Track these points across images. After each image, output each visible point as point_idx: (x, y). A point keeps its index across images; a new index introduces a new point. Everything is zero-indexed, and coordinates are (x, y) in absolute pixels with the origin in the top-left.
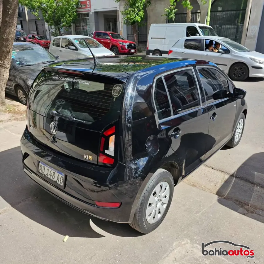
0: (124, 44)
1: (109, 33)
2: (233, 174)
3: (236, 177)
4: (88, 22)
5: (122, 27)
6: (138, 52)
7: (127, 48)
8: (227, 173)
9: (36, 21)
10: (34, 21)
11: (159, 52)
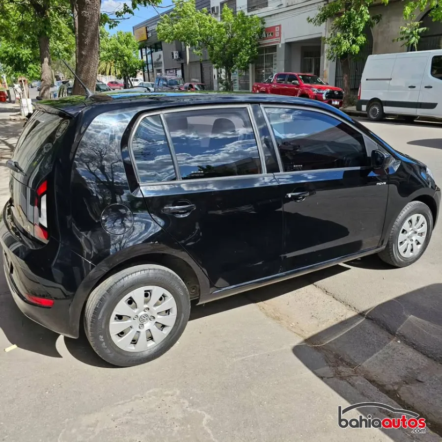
0: (321, 92)
1: (299, 75)
2: (363, 312)
3: (367, 318)
4: (275, 60)
5: (327, 65)
6: (348, 106)
7: (324, 98)
8: (355, 308)
9: (202, 63)
10: (199, 62)
11: (379, 103)
